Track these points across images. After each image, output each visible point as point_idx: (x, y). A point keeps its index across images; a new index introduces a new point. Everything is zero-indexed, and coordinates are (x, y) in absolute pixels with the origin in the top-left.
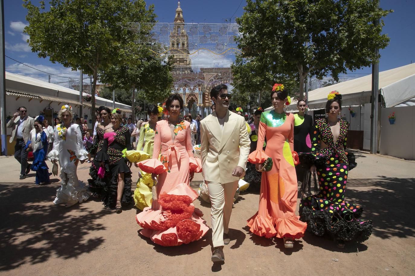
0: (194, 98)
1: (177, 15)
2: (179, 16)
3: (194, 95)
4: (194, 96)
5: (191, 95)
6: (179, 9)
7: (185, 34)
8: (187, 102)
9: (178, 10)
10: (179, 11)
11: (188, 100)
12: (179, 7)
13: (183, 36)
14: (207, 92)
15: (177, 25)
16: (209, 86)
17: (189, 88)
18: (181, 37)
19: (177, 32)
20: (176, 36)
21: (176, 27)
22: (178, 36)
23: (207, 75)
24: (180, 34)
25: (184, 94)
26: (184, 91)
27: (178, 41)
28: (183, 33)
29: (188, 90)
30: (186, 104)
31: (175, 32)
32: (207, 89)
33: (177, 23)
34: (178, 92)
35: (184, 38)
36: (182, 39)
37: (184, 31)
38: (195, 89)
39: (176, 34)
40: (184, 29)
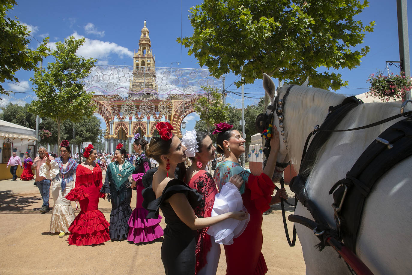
1: (143, 35)
2: (144, 37)
6: (145, 28)
7: (151, 55)
8: (151, 132)
10: (145, 31)
11: (153, 130)
12: (145, 26)
13: (149, 57)
14: (175, 121)
15: (142, 46)
16: (178, 114)
17: (154, 116)
18: (146, 59)
19: (142, 54)
20: (141, 57)
21: (141, 47)
22: (143, 57)
23: (175, 101)
24: (146, 56)
25: (148, 123)
26: (147, 119)
27: (143, 63)
28: (148, 55)
29: (153, 118)
30: (150, 134)
31: (140, 53)
32: (175, 117)
33: (142, 44)
34: (141, 121)
35: (150, 60)
36: (148, 61)
37: (150, 52)
38: (161, 118)
39: (140, 56)
40: (150, 50)
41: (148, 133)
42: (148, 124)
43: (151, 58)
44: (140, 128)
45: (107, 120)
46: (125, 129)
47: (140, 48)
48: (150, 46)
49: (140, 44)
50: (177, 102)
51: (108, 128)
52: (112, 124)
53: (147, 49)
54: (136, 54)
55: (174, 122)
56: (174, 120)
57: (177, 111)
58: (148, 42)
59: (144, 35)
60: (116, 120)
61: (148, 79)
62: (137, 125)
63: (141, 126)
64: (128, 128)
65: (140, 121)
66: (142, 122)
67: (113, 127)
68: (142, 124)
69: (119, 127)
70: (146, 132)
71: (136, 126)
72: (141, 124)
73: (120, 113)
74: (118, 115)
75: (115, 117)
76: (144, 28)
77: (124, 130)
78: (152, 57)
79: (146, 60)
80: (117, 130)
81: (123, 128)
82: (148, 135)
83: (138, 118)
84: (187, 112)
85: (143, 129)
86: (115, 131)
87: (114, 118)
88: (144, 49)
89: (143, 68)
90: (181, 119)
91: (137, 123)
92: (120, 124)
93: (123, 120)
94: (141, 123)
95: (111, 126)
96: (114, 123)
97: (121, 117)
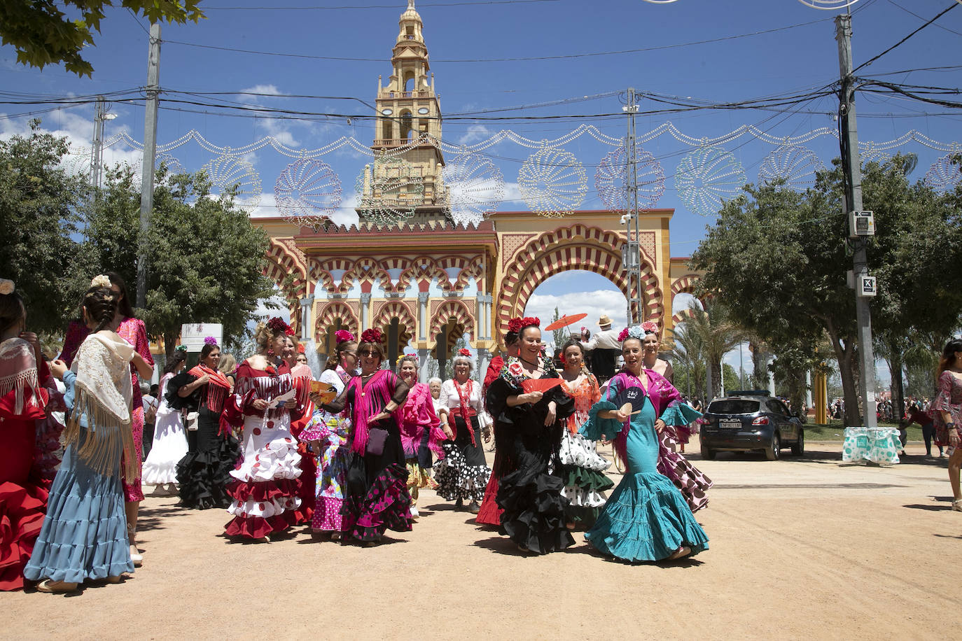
0: (460, 319)
1: (403, 33)
2: (408, 37)
3: (461, 308)
4: (459, 311)
5: (449, 307)
6: (411, 13)
7: (432, 94)
8: (432, 333)
9: (408, 18)
10: (410, 20)
11: (438, 326)
12: (410, 8)
13: (423, 99)
14: (508, 298)
15: (403, 66)
16: (515, 276)
17: (440, 281)
18: (415, 104)
19: (401, 89)
20: (399, 100)
21: (400, 70)
22: (406, 100)
23: (507, 235)
24: (415, 94)
25: (422, 302)
26: (421, 291)
27: (406, 119)
28: (421, 93)
29: (438, 286)
30: (429, 339)
31: (396, 87)
32: (506, 286)
33: (404, 59)
34: (400, 296)
35: (427, 107)
36: (420, 112)
37: (427, 85)
38: (463, 286)
39: (398, 95)
40: (426, 78)
41: (423, 336)
42: (423, 306)
43: (432, 103)
44: (395, 320)
45: (290, 295)
46: (347, 323)
47: (397, 72)
48: (427, 69)
49: (395, 62)
50: (512, 238)
51: (293, 320)
52: (308, 308)
53: (416, 74)
54: (382, 89)
55: (504, 302)
56: (502, 296)
57: (514, 267)
58: (421, 55)
59: (408, 33)
60: (321, 294)
61: (422, 167)
62: (386, 309)
63: (401, 312)
64: (358, 319)
65: (397, 296)
66: (402, 301)
67: (312, 316)
68: (403, 308)
69: (330, 316)
70: (414, 334)
71: (385, 312)
72: (399, 307)
73: (332, 272)
74: (328, 279)
75: (319, 286)
76: (407, 13)
77: (347, 328)
78: (435, 99)
79: (415, 110)
80: (323, 327)
81: (344, 318)
82: (423, 341)
83: (389, 289)
84: (546, 270)
85: (405, 322)
86: (317, 329)
87: (313, 287)
88: (409, 75)
89: (404, 135)
90: (524, 294)
91: (389, 303)
92: (334, 308)
93: (343, 295)
94: (401, 303)
95: (303, 313)
96: (315, 305)
97: (334, 286)
